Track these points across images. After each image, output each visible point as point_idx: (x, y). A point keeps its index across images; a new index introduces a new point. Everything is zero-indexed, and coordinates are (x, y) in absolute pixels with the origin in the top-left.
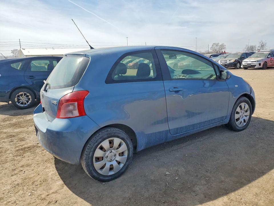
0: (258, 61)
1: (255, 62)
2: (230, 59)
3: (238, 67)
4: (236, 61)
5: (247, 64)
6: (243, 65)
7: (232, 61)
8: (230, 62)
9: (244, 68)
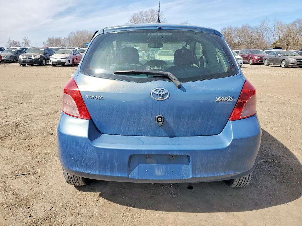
0: (67, 58)
1: (65, 58)
2: (35, 54)
3: (44, 64)
4: (41, 57)
5: (56, 61)
6: (53, 62)
7: (38, 57)
8: (35, 57)
9: (53, 64)
